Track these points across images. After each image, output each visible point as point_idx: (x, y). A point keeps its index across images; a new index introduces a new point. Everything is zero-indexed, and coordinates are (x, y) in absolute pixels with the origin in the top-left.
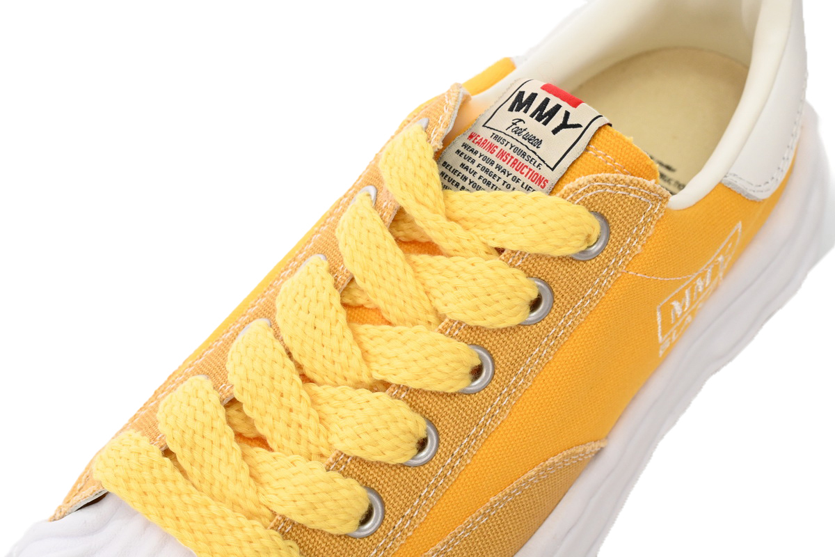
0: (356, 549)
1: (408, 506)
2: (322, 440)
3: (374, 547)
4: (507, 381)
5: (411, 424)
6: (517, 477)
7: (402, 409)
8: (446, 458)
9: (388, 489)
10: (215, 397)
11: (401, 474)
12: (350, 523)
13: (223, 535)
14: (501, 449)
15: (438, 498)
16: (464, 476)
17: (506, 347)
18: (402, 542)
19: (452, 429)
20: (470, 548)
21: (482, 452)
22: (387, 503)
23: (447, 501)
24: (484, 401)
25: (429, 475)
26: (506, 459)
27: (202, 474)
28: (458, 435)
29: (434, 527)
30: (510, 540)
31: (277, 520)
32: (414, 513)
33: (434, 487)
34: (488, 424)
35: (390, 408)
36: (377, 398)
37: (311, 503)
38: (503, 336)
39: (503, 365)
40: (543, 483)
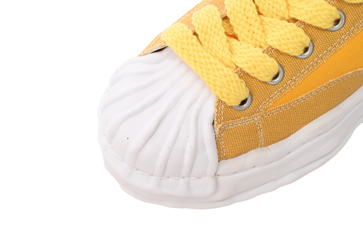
0: (269, 89)
1: (294, 75)
2: (263, 40)
3: (276, 90)
4: (349, 29)
5: (303, 39)
6: (343, 73)
7: (301, 32)
8: (315, 58)
9: (288, 66)
10: (218, 14)
11: (294, 61)
12: (269, 77)
13: (214, 72)
14: (339, 59)
15: (308, 74)
16: (321, 67)
17: (353, 13)
18: (289, 90)
19: (320, 45)
20: (316, 100)
21: (331, 58)
22: (286, 72)
23: (311, 77)
24: (337, 35)
25: (306, 64)
26: (341, 64)
27: (208, 45)
28: (323, 49)
29: (303, 87)
30: (333, 101)
31: (238, 70)
32: (296, 79)
33: (307, 69)
34: (336, 46)
35: (295, 30)
36: (291, 25)
37: (254, 65)
38: (352, 7)
39: (350, 21)
40: (353, 79)
